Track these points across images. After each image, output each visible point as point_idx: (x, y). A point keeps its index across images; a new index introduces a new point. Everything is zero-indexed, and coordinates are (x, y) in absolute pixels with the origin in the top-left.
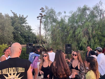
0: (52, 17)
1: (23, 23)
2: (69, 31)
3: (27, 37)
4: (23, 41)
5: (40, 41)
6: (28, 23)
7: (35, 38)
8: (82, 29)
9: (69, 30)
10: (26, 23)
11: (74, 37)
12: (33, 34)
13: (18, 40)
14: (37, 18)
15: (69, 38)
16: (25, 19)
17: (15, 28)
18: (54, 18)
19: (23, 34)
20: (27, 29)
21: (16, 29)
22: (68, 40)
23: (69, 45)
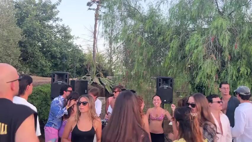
0: (125, 4)
1: (50, 18)
2: (169, 41)
3: (59, 56)
4: (46, 67)
5: (94, 70)
6: (61, 20)
7: (81, 60)
8: (204, 37)
9: (168, 39)
10: (57, 19)
11: (182, 58)
12: (76, 50)
13: (34, 64)
14: (88, 7)
15: (168, 61)
16: (54, 7)
17: (25, 32)
18: (130, 6)
19: (48, 49)
20: (58, 35)
21: (28, 33)
22: (166, 66)
23: (166, 80)
